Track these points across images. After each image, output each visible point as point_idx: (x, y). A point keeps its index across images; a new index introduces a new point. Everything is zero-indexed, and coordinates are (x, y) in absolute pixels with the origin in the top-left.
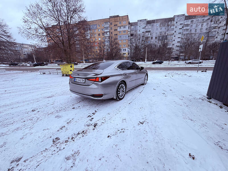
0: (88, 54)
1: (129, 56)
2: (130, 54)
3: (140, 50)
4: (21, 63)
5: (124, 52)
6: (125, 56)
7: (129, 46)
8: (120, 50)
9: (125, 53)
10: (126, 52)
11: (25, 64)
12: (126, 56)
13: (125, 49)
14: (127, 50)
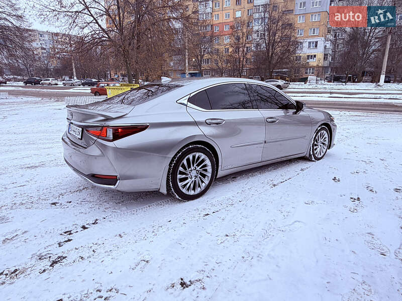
0: (202, 56)
1: (326, 64)
2: (330, 58)
3: (366, 44)
4: (47, 80)
5: (312, 52)
6: (313, 62)
7: (329, 32)
8: (297, 44)
9: (315, 56)
10: (319, 52)
11: (54, 82)
12: (315, 64)
13: (317, 42)
14: (321, 45)
